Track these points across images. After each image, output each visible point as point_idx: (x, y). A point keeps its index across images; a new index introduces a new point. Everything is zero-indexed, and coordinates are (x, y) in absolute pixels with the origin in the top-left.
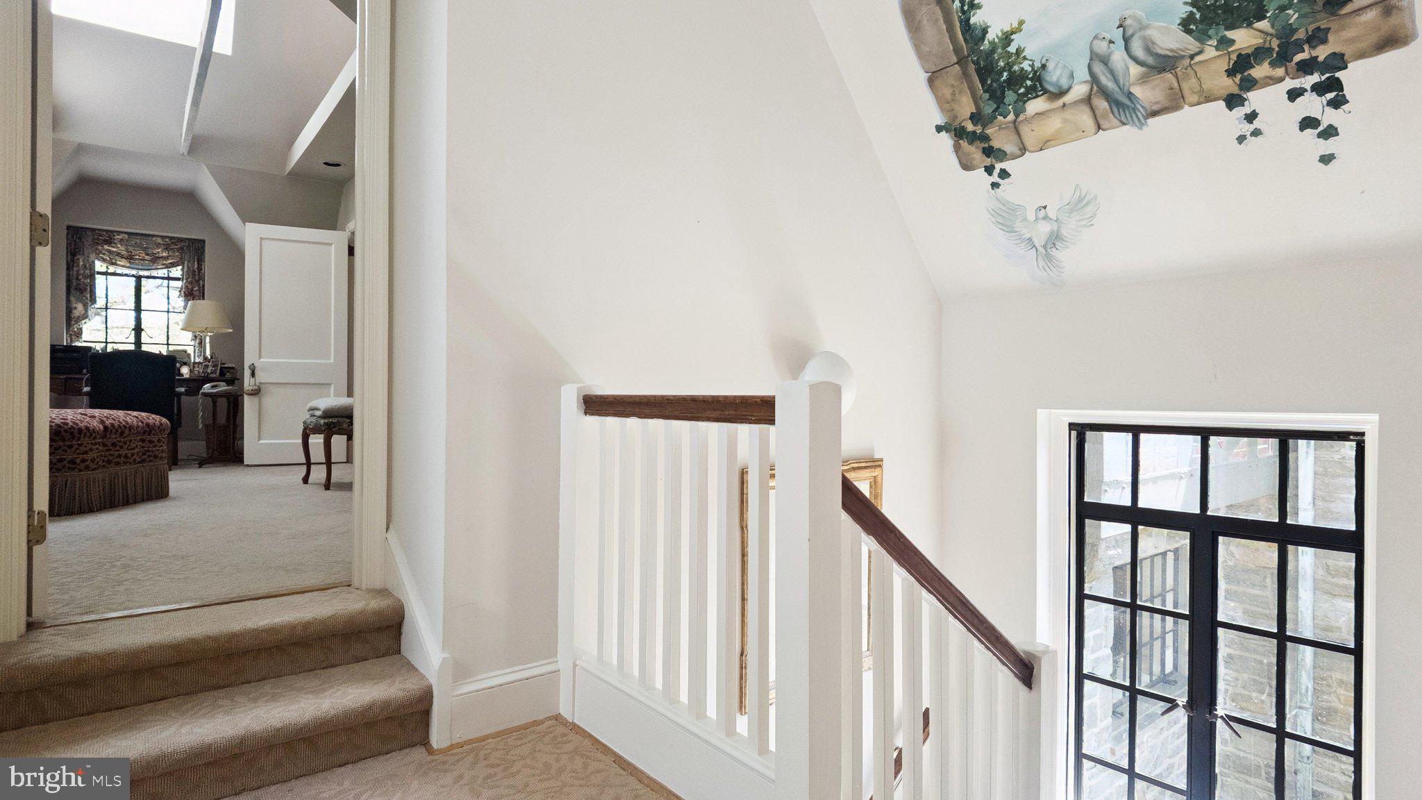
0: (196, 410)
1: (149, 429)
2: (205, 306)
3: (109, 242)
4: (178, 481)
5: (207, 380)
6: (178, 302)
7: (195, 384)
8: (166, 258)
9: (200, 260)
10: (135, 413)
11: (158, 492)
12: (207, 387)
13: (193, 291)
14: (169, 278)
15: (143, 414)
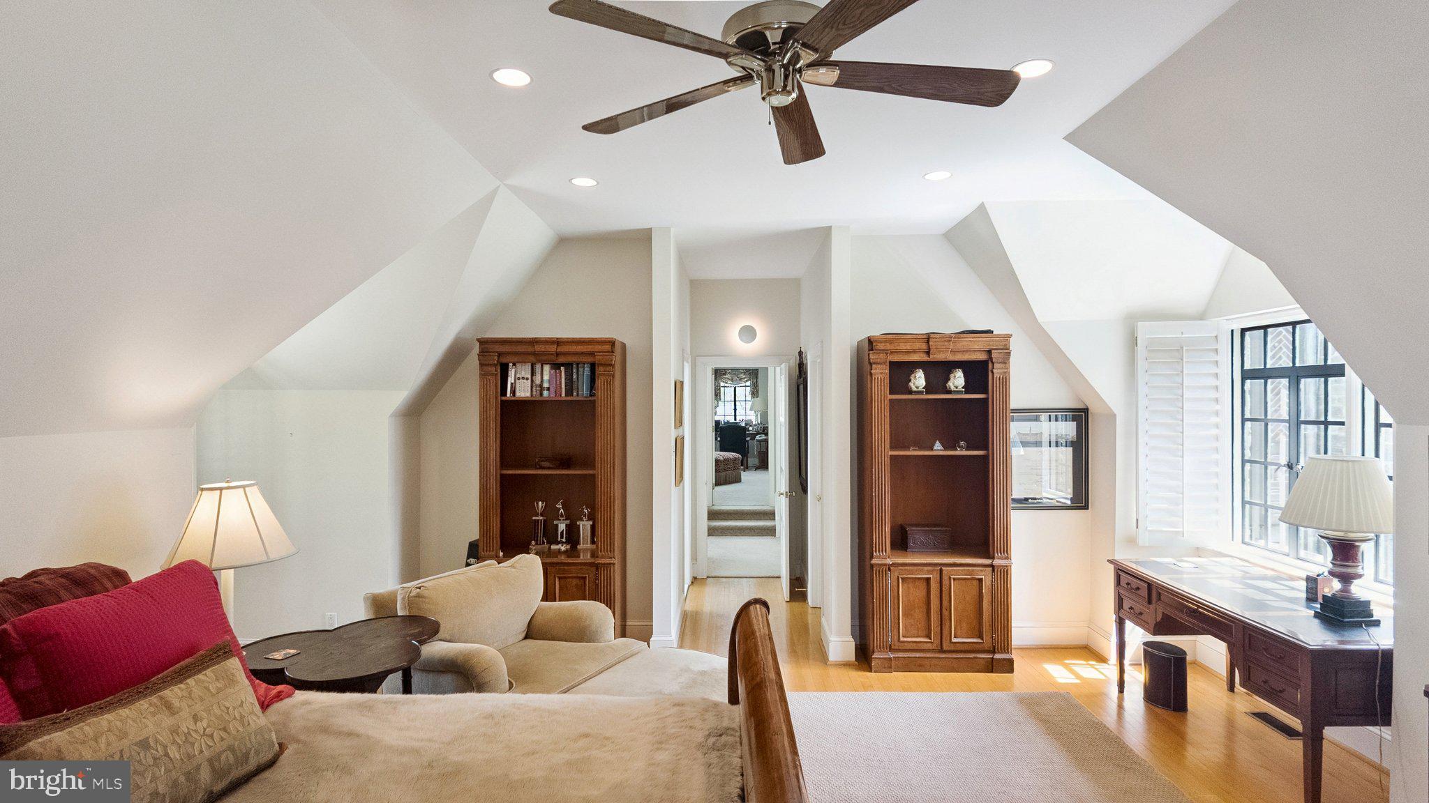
0: (753, 446)
1: (735, 459)
2: (757, 400)
3: (725, 374)
4: (745, 476)
5: (758, 433)
6: (749, 397)
7: (753, 436)
8: (744, 378)
9: (757, 378)
10: (732, 453)
11: (737, 480)
12: (758, 437)
13: (755, 393)
14: (746, 386)
15: (734, 454)
